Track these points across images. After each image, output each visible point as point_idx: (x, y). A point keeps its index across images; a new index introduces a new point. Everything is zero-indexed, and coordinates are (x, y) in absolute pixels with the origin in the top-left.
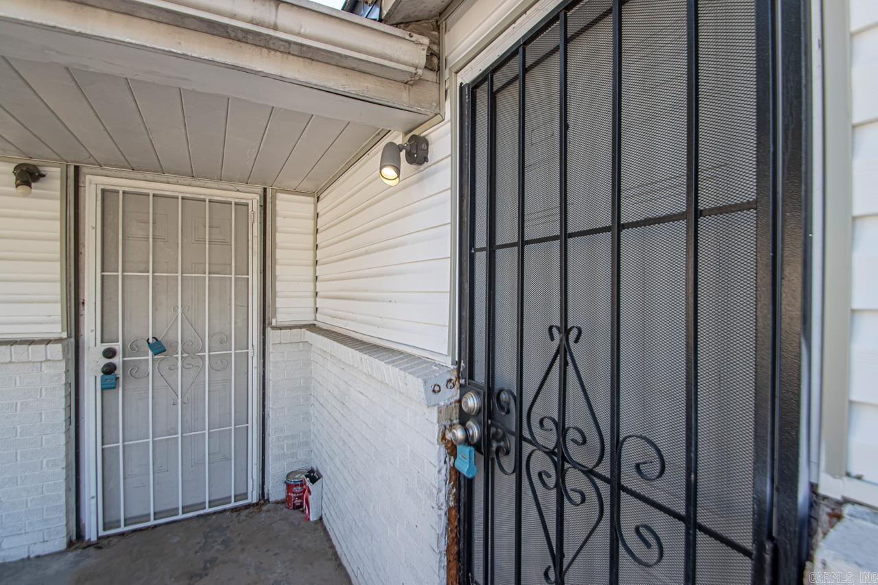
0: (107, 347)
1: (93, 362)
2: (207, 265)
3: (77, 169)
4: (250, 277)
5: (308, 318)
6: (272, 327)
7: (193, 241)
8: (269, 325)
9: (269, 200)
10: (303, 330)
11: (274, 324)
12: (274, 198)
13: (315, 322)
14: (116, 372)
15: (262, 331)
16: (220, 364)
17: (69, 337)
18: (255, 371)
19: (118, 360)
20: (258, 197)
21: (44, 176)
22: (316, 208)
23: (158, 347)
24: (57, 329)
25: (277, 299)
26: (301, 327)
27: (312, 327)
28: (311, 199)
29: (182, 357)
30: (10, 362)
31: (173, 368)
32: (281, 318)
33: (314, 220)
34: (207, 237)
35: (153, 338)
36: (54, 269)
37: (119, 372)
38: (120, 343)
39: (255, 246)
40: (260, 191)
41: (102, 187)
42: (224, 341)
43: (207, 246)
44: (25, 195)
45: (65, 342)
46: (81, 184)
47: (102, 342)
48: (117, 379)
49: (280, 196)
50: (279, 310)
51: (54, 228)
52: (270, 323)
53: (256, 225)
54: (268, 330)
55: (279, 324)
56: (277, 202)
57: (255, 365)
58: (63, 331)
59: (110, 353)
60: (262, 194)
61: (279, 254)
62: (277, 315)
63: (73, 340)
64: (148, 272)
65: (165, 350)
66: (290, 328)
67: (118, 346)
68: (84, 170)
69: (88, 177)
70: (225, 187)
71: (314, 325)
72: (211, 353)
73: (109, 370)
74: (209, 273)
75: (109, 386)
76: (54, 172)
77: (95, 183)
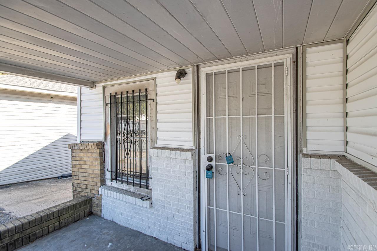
0: (209, 156)
1: (204, 163)
2: (256, 109)
3: (198, 66)
4: (285, 116)
5: (339, 149)
6: (303, 154)
7: (250, 95)
8: (301, 152)
9: (300, 56)
10: (333, 161)
11: (305, 152)
12: (304, 53)
13: (345, 154)
14: (212, 170)
15: (295, 156)
16: (265, 176)
17: (196, 149)
18: (290, 186)
19: (213, 163)
20: (291, 56)
21: (187, 73)
22: (345, 50)
23: (230, 159)
24: (191, 145)
25: (307, 132)
26: (330, 157)
27: (342, 159)
28: (340, 45)
29: (243, 167)
30: (176, 158)
31: (238, 173)
32: (311, 147)
33: (343, 62)
34: (256, 91)
35: (229, 153)
36: (190, 116)
37: (214, 170)
38: (214, 154)
39: (289, 93)
40: (293, 50)
41: (206, 73)
42: (268, 161)
43: (256, 97)
45: (194, 151)
46: (199, 74)
47: (207, 153)
48: (213, 173)
49: (309, 50)
50: (309, 141)
51: (189, 97)
52: (302, 151)
53: (289, 77)
54: (300, 156)
55: (310, 153)
56: (307, 55)
57: (290, 181)
58: (193, 146)
59: (210, 159)
60: (295, 53)
61: (309, 96)
62: (308, 145)
64: (226, 116)
65: (233, 162)
66: (320, 156)
67: (213, 156)
68: (200, 66)
69: (201, 69)
70: (269, 55)
71: (345, 156)
72: (259, 167)
73: (209, 168)
74: (258, 115)
75: (210, 177)
76: (189, 70)
77: (204, 71)
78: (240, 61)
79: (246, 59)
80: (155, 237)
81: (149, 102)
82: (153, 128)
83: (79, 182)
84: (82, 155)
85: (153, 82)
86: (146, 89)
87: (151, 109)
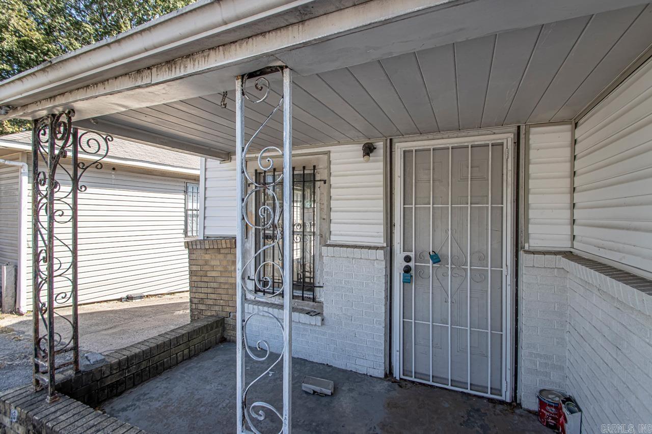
0: (406, 255)
1: (399, 264)
2: (469, 197)
3: (391, 140)
4: (505, 206)
5: (565, 245)
6: (524, 251)
7: (459, 180)
8: (522, 248)
9: (522, 136)
10: (558, 257)
11: (526, 246)
12: (527, 133)
13: (572, 250)
14: (411, 272)
15: (515, 254)
16: (479, 277)
17: (387, 246)
18: (509, 288)
19: (412, 264)
20: (512, 136)
21: (376, 148)
22: (573, 134)
23: (436, 258)
24: (381, 241)
25: (530, 226)
26: (556, 253)
27: (569, 255)
28: (568, 127)
29: (451, 268)
30: (361, 258)
31: (445, 275)
32: (534, 242)
33: (571, 147)
34: (469, 176)
35: (433, 251)
36: (380, 205)
37: (413, 272)
38: (413, 253)
39: (509, 179)
40: (515, 129)
41: (404, 149)
42: (482, 259)
43: (469, 182)
44: (367, 161)
45: (385, 249)
46: (393, 150)
47: (404, 251)
48: (411, 276)
49: (533, 130)
50: (531, 236)
51: (379, 179)
52: (523, 247)
53: (510, 160)
54: (521, 253)
55: (532, 249)
56: (531, 136)
57: (509, 282)
58: (384, 242)
59: (408, 259)
60: (516, 132)
61: (532, 184)
62: (530, 241)
63: (389, 248)
64: (430, 204)
65: (440, 261)
66: (544, 253)
67: (412, 255)
68: (394, 140)
69: (397, 144)
70: (484, 132)
71: (571, 252)
72: (472, 268)
73: (407, 270)
74: (471, 204)
75: (407, 281)
76: (380, 145)
77: (400, 147)
78: (449, 138)
79: (456, 135)
80: (327, 364)
81: (318, 184)
82: (324, 219)
83: (202, 296)
84: (207, 257)
85: (326, 157)
86: (314, 167)
87: (322, 194)
